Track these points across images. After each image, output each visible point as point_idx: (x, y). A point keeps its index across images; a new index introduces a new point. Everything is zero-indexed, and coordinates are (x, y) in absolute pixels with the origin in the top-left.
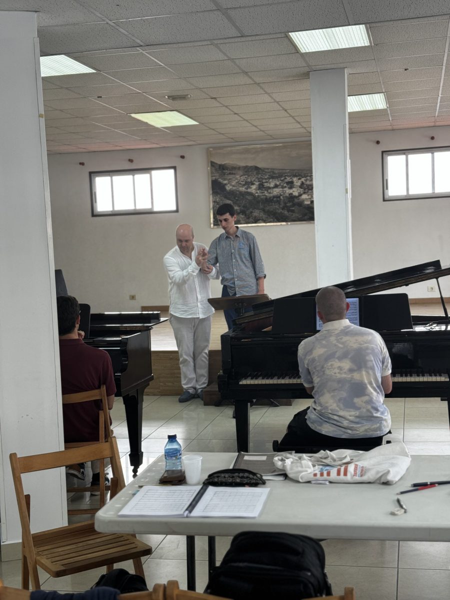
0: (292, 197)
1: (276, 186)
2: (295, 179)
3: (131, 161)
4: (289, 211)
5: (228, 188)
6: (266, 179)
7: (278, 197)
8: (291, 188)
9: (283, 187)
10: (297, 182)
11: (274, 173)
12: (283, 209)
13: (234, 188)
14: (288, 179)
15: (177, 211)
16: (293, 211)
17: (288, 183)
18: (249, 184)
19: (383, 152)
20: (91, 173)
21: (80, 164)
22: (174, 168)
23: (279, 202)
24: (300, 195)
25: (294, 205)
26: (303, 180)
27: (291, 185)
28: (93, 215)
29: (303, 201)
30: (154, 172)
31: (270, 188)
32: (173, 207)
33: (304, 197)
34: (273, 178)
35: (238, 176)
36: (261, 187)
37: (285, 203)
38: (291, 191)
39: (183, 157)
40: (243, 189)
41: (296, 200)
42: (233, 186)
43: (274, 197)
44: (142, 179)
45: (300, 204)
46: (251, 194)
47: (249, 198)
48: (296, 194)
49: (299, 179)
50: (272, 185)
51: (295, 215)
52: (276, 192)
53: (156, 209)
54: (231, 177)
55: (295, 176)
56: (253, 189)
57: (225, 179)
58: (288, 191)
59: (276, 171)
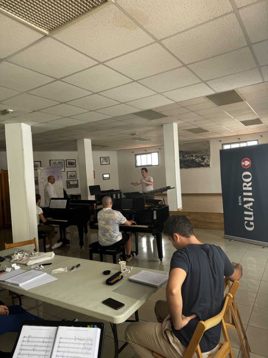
0: (193, 160)
1: (188, 156)
2: (193, 154)
3: (146, 151)
4: (192, 164)
8: (192, 157)
9: (190, 157)
10: (194, 155)
11: (187, 152)
12: (190, 164)
14: (191, 154)
15: (159, 165)
16: (193, 164)
17: (191, 155)
19: (222, 144)
20: (135, 155)
21: (132, 152)
22: (158, 152)
26: (196, 154)
27: (192, 156)
28: (136, 167)
29: (196, 161)
30: (152, 154)
31: (186, 157)
32: (158, 164)
33: (197, 159)
34: (187, 154)
37: (190, 162)
38: (192, 158)
39: (160, 149)
41: (194, 161)
43: (187, 160)
44: (149, 155)
45: (195, 162)
48: (194, 159)
51: (194, 166)
52: (188, 158)
53: (153, 165)
55: (193, 153)
58: (191, 158)
59: (188, 152)
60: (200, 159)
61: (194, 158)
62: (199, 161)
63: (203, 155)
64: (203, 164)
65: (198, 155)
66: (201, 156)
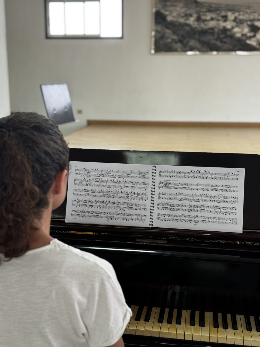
0: (225, 30)
1: (212, 19)
2: (229, 14)
4: (222, 42)
5: (169, 18)
6: (203, 12)
7: (213, 29)
8: (225, 21)
9: (218, 20)
10: (231, 16)
11: (211, 7)
12: (216, 40)
13: (174, 19)
14: (223, 13)
15: (122, 38)
16: (225, 42)
17: (223, 17)
18: (188, 16)
23: (213, 34)
24: (233, 28)
25: (226, 37)
26: (237, 14)
27: (225, 18)
28: (47, 37)
29: (235, 34)
30: (103, 2)
31: (205, 20)
32: (120, 35)
33: (236, 30)
34: (209, 11)
35: (178, 9)
36: (199, 19)
37: (219, 35)
38: (225, 24)
40: (182, 20)
41: (228, 33)
42: (174, 17)
43: (209, 29)
44: (92, 6)
45: (232, 37)
46: (188, 25)
47: (187, 28)
48: (229, 27)
49: (234, 13)
50: (208, 17)
51: (226, 46)
52: (212, 24)
54: (172, 8)
55: (230, 10)
56: (191, 21)
57: (166, 11)
58: (222, 24)
59: (213, 6)
60: (246, 30)
61: (228, 25)
62: (243, 35)
63: (254, 20)
64: (253, 42)
65: (241, 17)
66: (251, 21)
